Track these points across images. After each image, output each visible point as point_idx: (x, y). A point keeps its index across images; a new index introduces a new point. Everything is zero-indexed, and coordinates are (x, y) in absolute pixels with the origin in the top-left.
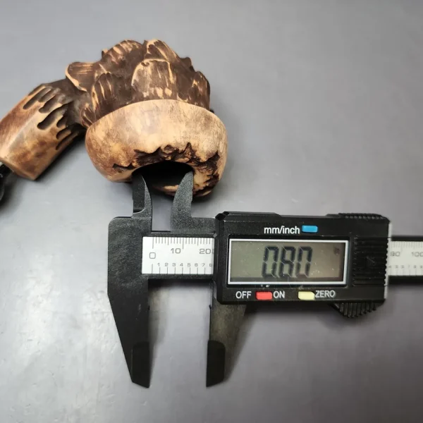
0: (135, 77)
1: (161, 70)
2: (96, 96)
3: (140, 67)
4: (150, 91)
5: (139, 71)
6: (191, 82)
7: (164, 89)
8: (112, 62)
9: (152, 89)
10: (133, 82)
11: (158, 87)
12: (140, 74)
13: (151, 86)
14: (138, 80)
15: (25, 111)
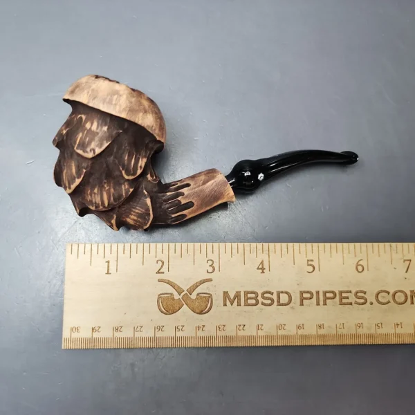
0: (106, 145)
1: (84, 143)
2: (139, 165)
3: (98, 151)
4: (101, 130)
5: (101, 147)
6: (67, 133)
7: (90, 129)
8: (114, 189)
9: (98, 131)
10: (109, 143)
11: (93, 132)
12: (101, 145)
13: (98, 133)
14: (105, 142)
15: (193, 201)
